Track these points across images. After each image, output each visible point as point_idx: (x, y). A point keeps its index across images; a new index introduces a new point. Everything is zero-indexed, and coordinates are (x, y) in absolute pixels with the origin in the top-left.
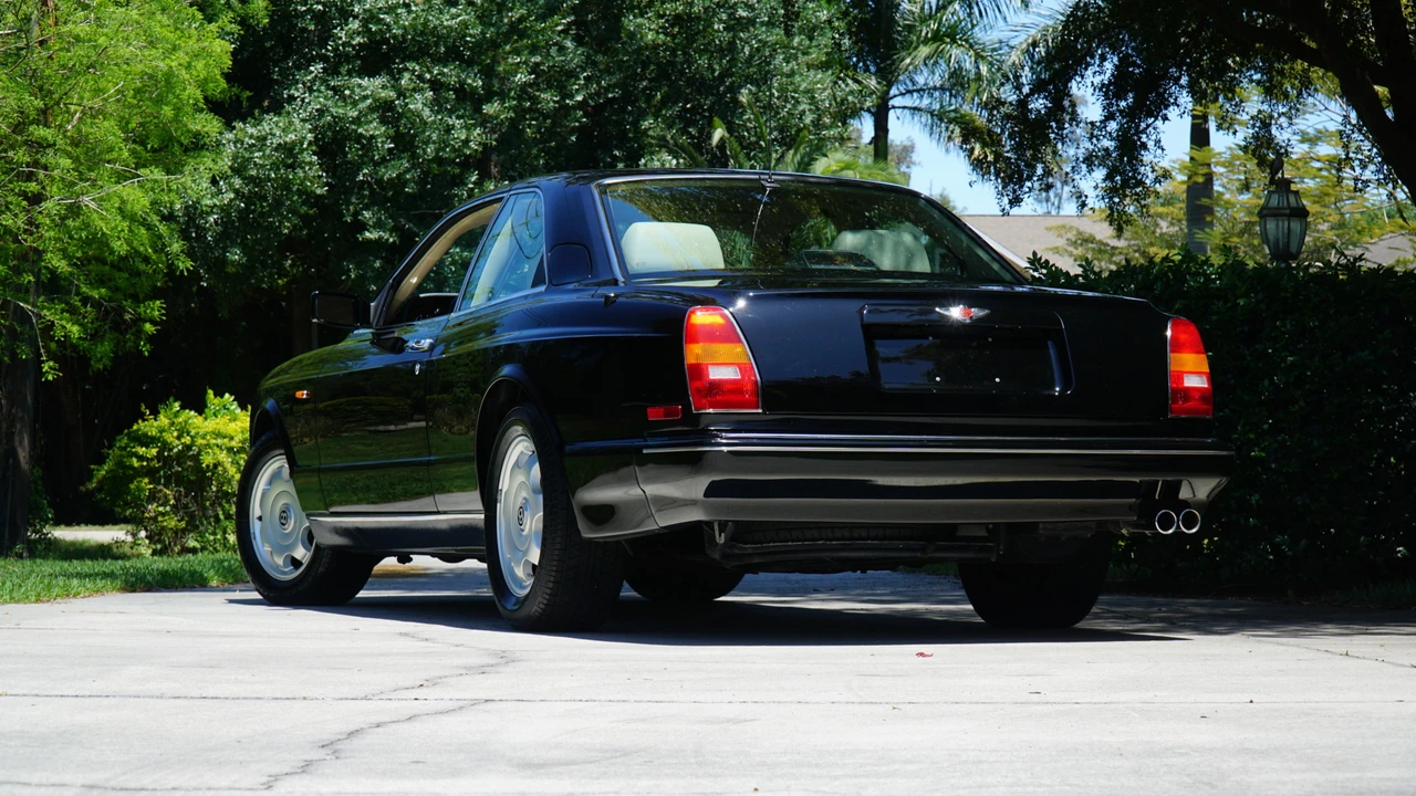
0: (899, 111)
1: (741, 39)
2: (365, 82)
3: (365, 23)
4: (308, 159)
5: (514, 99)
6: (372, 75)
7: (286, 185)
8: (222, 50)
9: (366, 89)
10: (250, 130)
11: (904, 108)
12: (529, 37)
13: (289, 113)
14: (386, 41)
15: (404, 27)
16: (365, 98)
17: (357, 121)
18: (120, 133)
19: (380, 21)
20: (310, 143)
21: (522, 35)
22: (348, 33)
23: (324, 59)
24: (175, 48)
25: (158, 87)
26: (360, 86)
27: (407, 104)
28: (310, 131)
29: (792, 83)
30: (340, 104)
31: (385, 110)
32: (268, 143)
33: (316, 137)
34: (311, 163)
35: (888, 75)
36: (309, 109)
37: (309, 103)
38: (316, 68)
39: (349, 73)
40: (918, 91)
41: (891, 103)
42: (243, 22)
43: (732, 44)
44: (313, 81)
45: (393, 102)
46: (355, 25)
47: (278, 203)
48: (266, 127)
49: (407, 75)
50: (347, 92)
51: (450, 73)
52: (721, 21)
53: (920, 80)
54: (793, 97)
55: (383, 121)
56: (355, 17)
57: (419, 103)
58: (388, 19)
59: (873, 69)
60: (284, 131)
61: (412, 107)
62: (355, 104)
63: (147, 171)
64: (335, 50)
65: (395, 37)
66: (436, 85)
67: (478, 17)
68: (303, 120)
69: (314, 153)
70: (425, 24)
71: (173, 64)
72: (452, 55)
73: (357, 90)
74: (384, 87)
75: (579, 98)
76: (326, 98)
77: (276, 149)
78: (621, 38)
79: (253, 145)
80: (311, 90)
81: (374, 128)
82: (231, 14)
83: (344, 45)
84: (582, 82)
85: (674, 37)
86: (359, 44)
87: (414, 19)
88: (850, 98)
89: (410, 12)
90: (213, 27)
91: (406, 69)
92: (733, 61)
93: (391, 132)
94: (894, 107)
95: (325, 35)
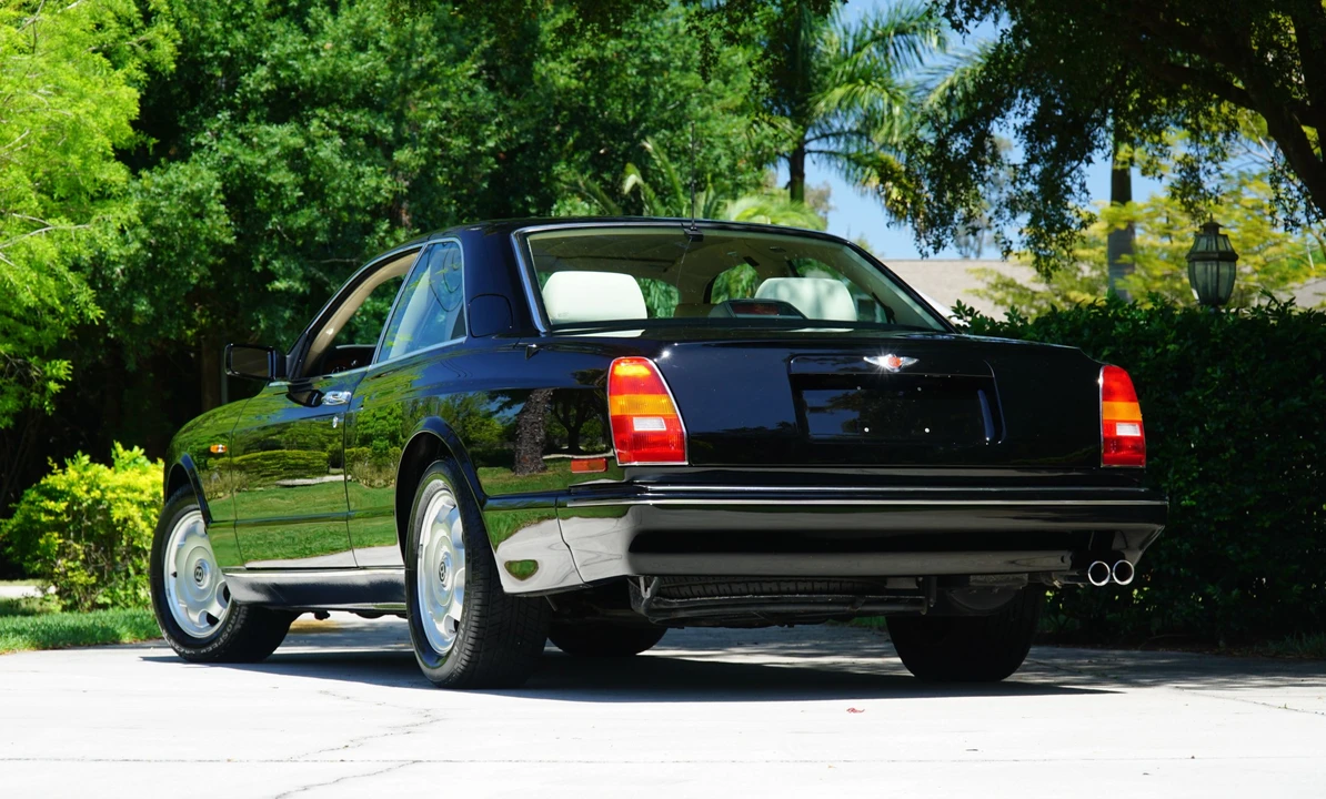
0: (815, 155)
1: (655, 83)
2: (273, 130)
3: (273, 68)
4: (216, 208)
5: (425, 146)
6: (280, 121)
7: (194, 235)
8: (129, 97)
9: (275, 136)
10: (158, 179)
11: (820, 152)
12: (439, 82)
13: (196, 161)
14: (295, 88)
15: (313, 74)
16: (273, 145)
17: (266, 168)
18: (28, 182)
19: (288, 67)
20: (217, 192)
21: (433, 80)
22: (257, 80)
23: (231, 106)
24: (82, 96)
25: (64, 136)
26: (268, 133)
27: (316, 152)
28: (217, 179)
29: (707, 127)
30: (248, 151)
31: (295, 158)
32: (175, 192)
33: (224, 186)
34: (218, 212)
35: (803, 118)
36: (217, 156)
37: (217, 151)
38: (224, 115)
39: (257, 121)
40: (834, 135)
41: (807, 147)
42: (149, 68)
43: (646, 88)
44: (220, 130)
45: (302, 149)
46: (262, 71)
47: (186, 253)
48: (172, 175)
49: (315, 122)
50: (255, 140)
51: (361, 120)
52: (634, 65)
53: (836, 124)
54: (708, 142)
55: (292, 168)
56: (264, 63)
57: (328, 151)
58: (297, 64)
59: (788, 112)
60: (191, 179)
61: (321, 154)
62: (263, 151)
63: (56, 221)
64: (244, 96)
65: (303, 83)
66: (345, 132)
67: (388, 62)
68: (210, 169)
69: (222, 202)
70: (334, 71)
71: (81, 112)
72: (364, 100)
73: (266, 138)
74: (293, 134)
75: (491, 144)
76: (234, 146)
77: (183, 198)
78: (532, 83)
79: (160, 194)
80: (218, 137)
81: (282, 176)
82: (137, 61)
83: (252, 92)
84: (494, 128)
85: (586, 82)
86: (268, 91)
87: (324, 65)
88: (766, 143)
89: (318, 57)
90: (119, 73)
91: (316, 116)
92: (648, 104)
93: (301, 179)
94: (810, 152)
95: (233, 83)
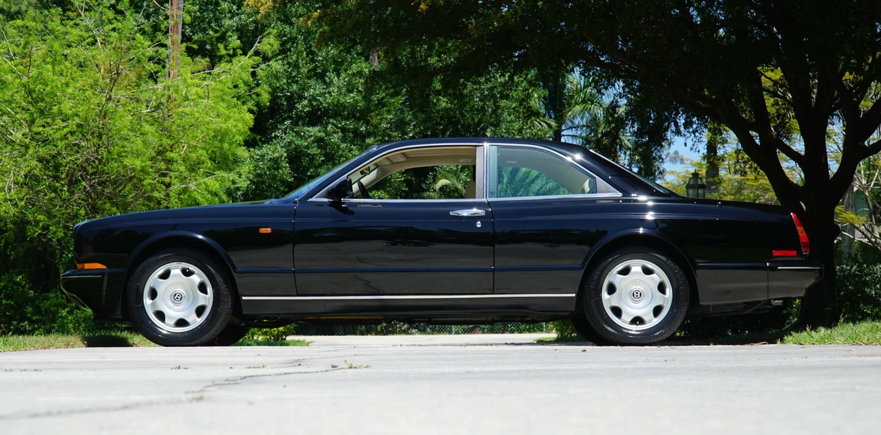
0: (566, 137)
1: (487, 105)
2: (310, 129)
3: (310, 101)
4: (284, 165)
5: (380, 136)
6: (314, 125)
7: (274, 178)
8: (250, 118)
9: (311, 132)
10: (258, 152)
11: (568, 135)
12: (386, 106)
13: (275, 144)
14: (320, 110)
15: (328, 103)
16: (311, 136)
17: (307, 147)
18: (207, 155)
19: (316, 100)
20: (285, 158)
21: (384, 105)
22: (302, 106)
23: (291, 118)
24: (229, 118)
25: (221, 136)
26: (308, 131)
27: (330, 139)
28: (285, 152)
29: (512, 126)
30: (299, 139)
31: (320, 142)
32: (266, 158)
33: (288, 155)
34: (286, 167)
35: (560, 119)
36: (285, 142)
37: (285, 139)
38: (288, 122)
39: (303, 125)
40: (575, 127)
41: (562, 133)
42: (258, 105)
43: (483, 108)
44: (286, 129)
45: (324, 138)
46: (305, 102)
47: (270, 186)
48: (264, 150)
49: (330, 126)
50: (302, 134)
51: (351, 125)
52: (477, 97)
53: (576, 122)
54: (512, 133)
55: (319, 147)
56: (306, 98)
57: (335, 138)
58: (321, 99)
59: (553, 116)
60: (273, 152)
61: (332, 140)
62: (306, 139)
63: (219, 172)
64: (296, 114)
65: (324, 108)
66: (344, 130)
67: (363, 98)
68: (281, 147)
69: (287, 162)
70: (338, 101)
71: (230, 125)
72: (352, 115)
73: (307, 133)
74: (319, 131)
75: (411, 135)
76: (293, 137)
77: (269, 161)
78: (430, 106)
79: (259, 159)
80: (285, 133)
81: (314, 150)
82: (253, 102)
83: (300, 111)
84: (412, 127)
85: (455, 105)
86: (308, 111)
87: (333, 99)
88: (539, 132)
89: (331, 96)
90: (245, 107)
91: (330, 123)
92: (484, 115)
93: (323, 152)
94: (564, 135)
95: (291, 107)
